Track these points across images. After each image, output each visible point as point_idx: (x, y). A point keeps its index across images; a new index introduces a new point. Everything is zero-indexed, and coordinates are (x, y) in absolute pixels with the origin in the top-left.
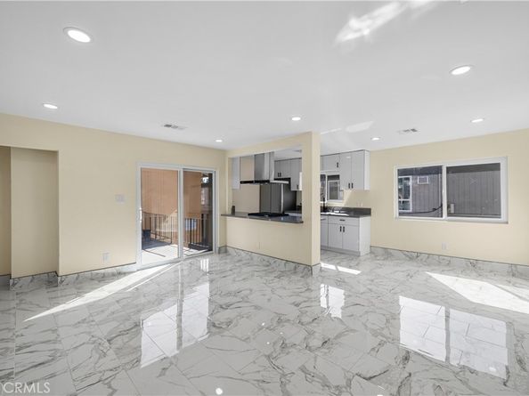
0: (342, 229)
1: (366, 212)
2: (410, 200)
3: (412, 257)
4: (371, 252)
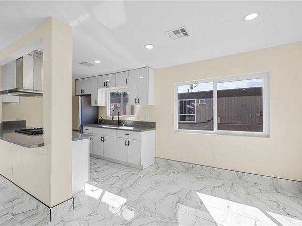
0: (127, 143)
2: (195, 115)
3: (189, 167)
4: (156, 163)
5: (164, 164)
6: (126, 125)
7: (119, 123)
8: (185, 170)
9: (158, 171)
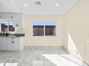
0: (13, 42)
1: (23, 35)
3: (37, 48)
4: (25, 49)
5: (28, 49)
6: (11, 35)
7: (7, 35)
8: (35, 49)
9: (27, 51)
